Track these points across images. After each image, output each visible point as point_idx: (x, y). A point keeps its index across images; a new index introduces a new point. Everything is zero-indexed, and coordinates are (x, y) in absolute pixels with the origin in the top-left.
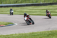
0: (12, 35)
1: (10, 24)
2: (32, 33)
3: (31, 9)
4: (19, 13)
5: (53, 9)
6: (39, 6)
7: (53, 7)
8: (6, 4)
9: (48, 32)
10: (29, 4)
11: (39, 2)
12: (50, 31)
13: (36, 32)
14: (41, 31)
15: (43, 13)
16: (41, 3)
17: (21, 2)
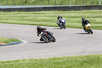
0: (18, 61)
1: (13, 41)
2: (54, 59)
3: (51, 16)
4: (30, 22)
5: (92, 17)
6: (65, 10)
7: (91, 13)
8: (7, 5)
9: (82, 58)
10: (49, 7)
11: (66, 4)
12: (86, 56)
13: (60, 57)
14: (69, 56)
15: (72, 24)
16: (70, 5)
17: (35, 3)
